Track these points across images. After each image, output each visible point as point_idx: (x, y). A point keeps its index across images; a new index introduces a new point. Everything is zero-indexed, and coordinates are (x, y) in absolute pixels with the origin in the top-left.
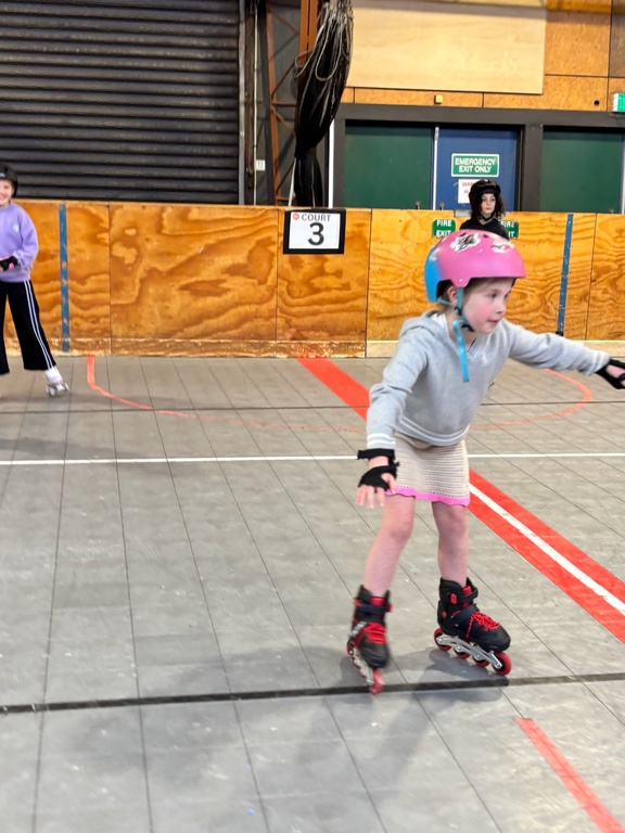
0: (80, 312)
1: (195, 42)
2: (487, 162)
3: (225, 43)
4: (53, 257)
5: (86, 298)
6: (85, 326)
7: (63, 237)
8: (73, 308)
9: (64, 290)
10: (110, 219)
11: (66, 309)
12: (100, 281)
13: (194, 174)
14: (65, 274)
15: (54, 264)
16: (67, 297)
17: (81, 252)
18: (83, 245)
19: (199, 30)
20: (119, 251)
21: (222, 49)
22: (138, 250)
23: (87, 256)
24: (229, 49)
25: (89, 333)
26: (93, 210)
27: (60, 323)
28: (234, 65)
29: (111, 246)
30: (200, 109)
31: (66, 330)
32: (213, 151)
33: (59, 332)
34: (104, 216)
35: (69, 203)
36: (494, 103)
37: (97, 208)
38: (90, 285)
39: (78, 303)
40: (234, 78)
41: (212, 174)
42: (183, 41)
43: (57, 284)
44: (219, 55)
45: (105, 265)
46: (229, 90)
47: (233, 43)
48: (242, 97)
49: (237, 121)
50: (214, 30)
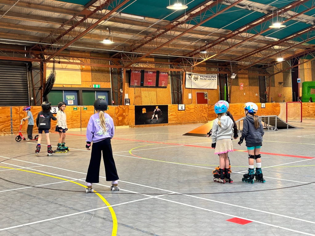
0: (14, 127)
1: (19, 76)
2: (72, 97)
3: (24, 76)
4: (10, 117)
5: (15, 124)
6: (15, 129)
7: (11, 113)
8: (13, 126)
9: (12, 123)
10: (19, 109)
11: (12, 126)
12: (18, 121)
13: (20, 101)
14: (11, 120)
15: (10, 118)
16: (12, 124)
17: (15, 116)
18: (15, 114)
19: (20, 74)
20: (21, 115)
21: (24, 77)
22: (24, 114)
23: (16, 116)
24: (26, 77)
25: (16, 130)
26: (16, 108)
27: (11, 129)
28: (26, 80)
29: (19, 114)
30: (20, 88)
31: (12, 130)
32: (23, 96)
33: (11, 131)
34: (18, 109)
35: (12, 107)
36: (73, 86)
37: (17, 107)
38: (16, 122)
39: (14, 125)
40: (27, 82)
41: (24, 101)
42: (17, 76)
43: (10, 122)
44: (24, 78)
45: (19, 118)
46: (26, 85)
47: (26, 76)
48: (28, 86)
49: (28, 90)
50: (22, 74)
